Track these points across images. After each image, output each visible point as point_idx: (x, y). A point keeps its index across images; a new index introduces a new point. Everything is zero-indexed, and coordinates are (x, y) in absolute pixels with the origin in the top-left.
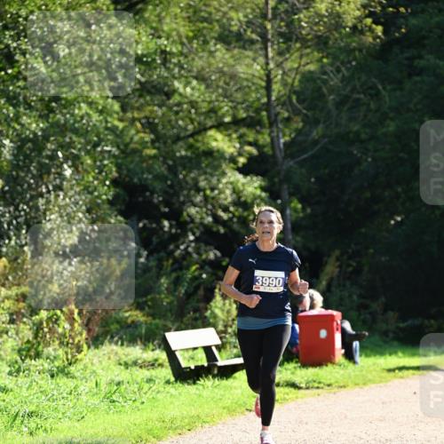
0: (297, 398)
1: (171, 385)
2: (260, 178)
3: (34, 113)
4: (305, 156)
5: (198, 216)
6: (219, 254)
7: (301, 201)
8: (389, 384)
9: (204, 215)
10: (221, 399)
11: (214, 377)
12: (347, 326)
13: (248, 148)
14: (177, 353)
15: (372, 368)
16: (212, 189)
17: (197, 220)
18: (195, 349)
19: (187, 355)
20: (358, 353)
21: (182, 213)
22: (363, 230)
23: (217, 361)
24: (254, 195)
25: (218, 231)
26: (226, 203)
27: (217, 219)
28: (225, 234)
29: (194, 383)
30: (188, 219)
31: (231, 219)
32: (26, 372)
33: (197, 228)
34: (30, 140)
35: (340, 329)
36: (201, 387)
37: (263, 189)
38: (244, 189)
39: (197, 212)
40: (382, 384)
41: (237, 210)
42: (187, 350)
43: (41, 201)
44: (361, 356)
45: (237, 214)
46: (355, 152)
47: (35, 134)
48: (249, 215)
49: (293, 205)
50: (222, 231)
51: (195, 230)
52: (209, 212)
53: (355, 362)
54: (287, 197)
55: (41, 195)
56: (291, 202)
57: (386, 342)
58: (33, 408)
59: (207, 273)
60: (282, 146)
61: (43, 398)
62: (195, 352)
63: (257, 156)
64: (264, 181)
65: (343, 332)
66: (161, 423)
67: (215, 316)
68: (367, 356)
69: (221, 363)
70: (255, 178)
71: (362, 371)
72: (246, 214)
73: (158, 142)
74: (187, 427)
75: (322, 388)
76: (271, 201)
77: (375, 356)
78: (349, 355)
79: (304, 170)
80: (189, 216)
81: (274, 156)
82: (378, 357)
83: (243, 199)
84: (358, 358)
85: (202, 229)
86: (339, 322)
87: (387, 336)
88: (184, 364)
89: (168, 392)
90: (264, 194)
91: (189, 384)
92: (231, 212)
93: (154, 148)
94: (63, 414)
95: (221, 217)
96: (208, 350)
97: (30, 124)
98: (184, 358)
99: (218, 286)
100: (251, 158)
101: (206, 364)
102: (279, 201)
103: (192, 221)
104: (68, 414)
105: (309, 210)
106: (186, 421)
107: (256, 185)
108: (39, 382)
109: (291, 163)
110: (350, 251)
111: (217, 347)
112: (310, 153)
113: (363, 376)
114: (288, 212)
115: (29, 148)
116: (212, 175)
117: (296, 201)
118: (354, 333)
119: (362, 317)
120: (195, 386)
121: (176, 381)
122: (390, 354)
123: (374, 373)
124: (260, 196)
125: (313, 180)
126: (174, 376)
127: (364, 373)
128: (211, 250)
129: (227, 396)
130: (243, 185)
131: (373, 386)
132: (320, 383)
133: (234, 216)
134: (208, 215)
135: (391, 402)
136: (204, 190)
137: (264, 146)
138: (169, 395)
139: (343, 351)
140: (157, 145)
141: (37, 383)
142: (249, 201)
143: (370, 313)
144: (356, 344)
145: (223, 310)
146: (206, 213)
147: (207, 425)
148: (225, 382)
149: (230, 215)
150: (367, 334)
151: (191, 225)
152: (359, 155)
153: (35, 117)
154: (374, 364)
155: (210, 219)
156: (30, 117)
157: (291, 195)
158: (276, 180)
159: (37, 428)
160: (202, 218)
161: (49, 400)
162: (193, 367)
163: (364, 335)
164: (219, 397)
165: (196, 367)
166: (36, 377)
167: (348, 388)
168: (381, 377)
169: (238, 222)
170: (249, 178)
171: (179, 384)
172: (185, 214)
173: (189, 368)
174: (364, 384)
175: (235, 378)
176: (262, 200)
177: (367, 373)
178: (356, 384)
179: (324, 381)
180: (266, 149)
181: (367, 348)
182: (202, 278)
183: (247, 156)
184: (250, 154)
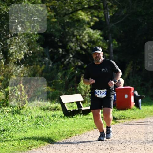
1: (63, 118)
2: (100, 31)
3: (5, 4)
4: (119, 22)
5: (74, 47)
6: (82, 63)
7: (117, 41)
9: (76, 47)
10: (83, 124)
11: (81, 114)
12: (136, 93)
13: (95, 18)
14: (65, 104)
15: (147, 111)
16: (80, 36)
17: (74, 49)
18: (73, 103)
19: (69, 105)
20: (141, 104)
21: (67, 46)
23: (82, 108)
24: (97, 38)
25: (82, 53)
26: (85, 41)
27: (82, 48)
28: (85, 54)
29: (72, 117)
30: (70, 48)
31: (87, 48)
32: (2, 112)
33: (74, 52)
34: (4, 15)
35: (133, 95)
36: (75, 119)
37: (101, 35)
38: (93, 36)
39: (73, 45)
40: (151, 118)
41: (90, 44)
42: (69, 103)
43: (8, 41)
44: (142, 105)
45: (90, 46)
46: (140, 20)
47: (6, 13)
49: (113, 42)
50: (84, 53)
51: (73, 53)
53: (139, 108)
54: (111, 39)
55: (8, 38)
56: (113, 41)
57: (152, 100)
58: (5, 127)
59: (78, 71)
60: (109, 17)
61: (9, 123)
62: (73, 104)
63: (98, 22)
64: (102, 32)
65: (135, 95)
66: (59, 134)
67: (81, 89)
68: (145, 106)
69: (83, 108)
70: (98, 31)
71: (142, 112)
72: (94, 46)
74: (69, 135)
75: (126, 119)
76: (104, 41)
77: (148, 105)
79: (118, 28)
80: (70, 46)
81: (106, 21)
82: (149, 106)
83: (93, 40)
84: (141, 107)
85: (75, 52)
86: (133, 91)
88: (68, 109)
89: (61, 121)
90: (101, 38)
91: (70, 117)
92: (87, 45)
93: (56, 18)
94: (18, 130)
95: (83, 47)
96: (78, 103)
97: (4, 8)
98: (68, 107)
99: (82, 76)
100: (96, 23)
101: (77, 109)
102: (108, 41)
103: (72, 49)
104: (19, 130)
105: (120, 45)
106: (69, 133)
107: (98, 34)
108: (8, 116)
109: (113, 25)
110: (137, 61)
111: (82, 102)
113: (143, 114)
114: (112, 45)
115: (3, 18)
116: (80, 30)
117: (115, 41)
118: (139, 96)
119: (142, 89)
120: (73, 118)
121: (65, 116)
123: (148, 113)
124: (100, 39)
125: (122, 32)
126: (64, 114)
127: (143, 112)
128: (79, 61)
129: (86, 122)
130: (93, 34)
131: (147, 118)
132: (125, 117)
133: (89, 47)
134: (78, 46)
136: (76, 36)
137: (101, 18)
138: (62, 122)
139: (134, 104)
140: (57, 17)
141: (7, 117)
142: (95, 40)
143: (146, 88)
144: (140, 101)
145: (84, 86)
146: (77, 45)
147: (78, 135)
148: (85, 117)
149: (87, 47)
150: (144, 96)
151: (71, 51)
152: (141, 21)
153: (6, 6)
154: (148, 109)
155: (79, 48)
156: (4, 5)
157: (113, 38)
158: (107, 32)
159: (7, 136)
160: (76, 48)
161: (12, 124)
162: (72, 110)
163: (143, 97)
164: (83, 123)
165: (73, 110)
166: (6, 114)
167: (136, 119)
168: (150, 114)
169: (90, 49)
170: (95, 31)
171: (66, 118)
172: (68, 46)
173: (70, 110)
174: (143, 117)
175: (89, 115)
176: (101, 40)
177: (144, 112)
178: (140, 118)
179: (127, 116)
180: (102, 19)
181: (144, 102)
182: (75, 73)
183: (95, 22)
184: (96, 21)
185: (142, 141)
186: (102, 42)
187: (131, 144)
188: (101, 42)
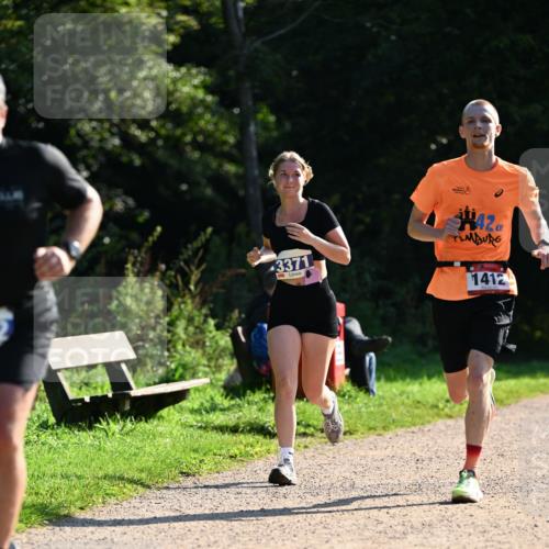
0: (268, 452)
1: (49, 431)
2: (203, 69)
4: (282, 31)
5: (97, 137)
6: (131, 202)
7: (273, 110)
8: (428, 427)
9: (107, 135)
10: (135, 455)
11: (125, 416)
12: (355, 327)
13: (181, 18)
14: (59, 374)
15: (398, 400)
17: (95, 144)
18: (91, 367)
19: (77, 378)
20: (374, 375)
21: (68, 132)
22: (382, 161)
23: (131, 389)
24: (193, 99)
25: (131, 161)
27: (129, 142)
28: (143, 166)
29: (91, 427)
30: (78, 141)
31: (152, 141)
33: (94, 157)
35: (342, 333)
36: (101, 434)
37: (208, 89)
38: (176, 90)
39: (94, 129)
40: (413, 429)
41: (163, 126)
42: (77, 369)
44: (378, 379)
45: (163, 132)
46: (368, 25)
48: (184, 134)
49: (260, 116)
50: (137, 162)
51: (91, 161)
52: (115, 130)
53: (368, 391)
54: (250, 103)
56: (257, 112)
57: (422, 355)
59: (110, 237)
60: (241, 14)
62: (94, 371)
63: (195, 31)
64: (211, 76)
66: (34, 497)
68: (389, 379)
69: (136, 392)
70: (194, 71)
71: (381, 405)
72: (178, 132)
73: (27, 7)
74: (79, 504)
75: (312, 435)
76: (222, 110)
77: (403, 379)
78: (359, 378)
79: (279, 56)
80: (79, 134)
81: (227, 31)
82: (408, 380)
83: (174, 106)
84: (374, 384)
85: (102, 158)
86: (341, 321)
87: (425, 345)
88: (72, 394)
89: (43, 444)
90: (209, 98)
91: (81, 429)
92: (152, 129)
93: (19, 18)
95: (135, 136)
96: (112, 368)
98: (72, 385)
99: (131, 258)
100: (187, 36)
101: (110, 395)
102: (236, 111)
103: (86, 144)
105: (288, 126)
106: (76, 492)
107: (196, 82)
109: (258, 44)
110: (360, 196)
111: (127, 362)
112: (289, 27)
113: (383, 413)
114: (252, 128)
117: (265, 110)
118: (367, 338)
119: (381, 312)
120: (92, 433)
121: (58, 424)
122: (430, 377)
123: (401, 408)
124: (203, 101)
125: (295, 73)
126: (54, 415)
127: (385, 408)
128: (117, 196)
129: (148, 449)
130: (175, 81)
131: (400, 431)
132: (308, 426)
133: (158, 135)
134: (113, 134)
135: (431, 459)
137: (210, 14)
138: (47, 447)
139: (347, 371)
140: (24, 12)
142: (184, 109)
143: (394, 305)
144: (371, 357)
146: (110, 131)
147: (112, 500)
148: (143, 426)
149: (152, 135)
151: (84, 152)
152: (375, 30)
154: (402, 394)
155: (117, 141)
157: (257, 99)
158: (231, 73)
160: (102, 140)
162: (87, 399)
164: (133, 450)
165: (91, 398)
167: (354, 436)
168: (413, 416)
169: (165, 147)
170: (183, 70)
171: (62, 430)
172: (73, 132)
173: (82, 400)
174: (385, 428)
175: (162, 417)
176: (207, 107)
177: (389, 408)
178: (370, 429)
179: (315, 423)
180: (213, 20)
181: (390, 365)
182: (104, 245)
183: (182, 31)
184: (186, 27)
185: (380, 528)
186: (213, 115)
187: (334, 541)
188: (208, 116)
